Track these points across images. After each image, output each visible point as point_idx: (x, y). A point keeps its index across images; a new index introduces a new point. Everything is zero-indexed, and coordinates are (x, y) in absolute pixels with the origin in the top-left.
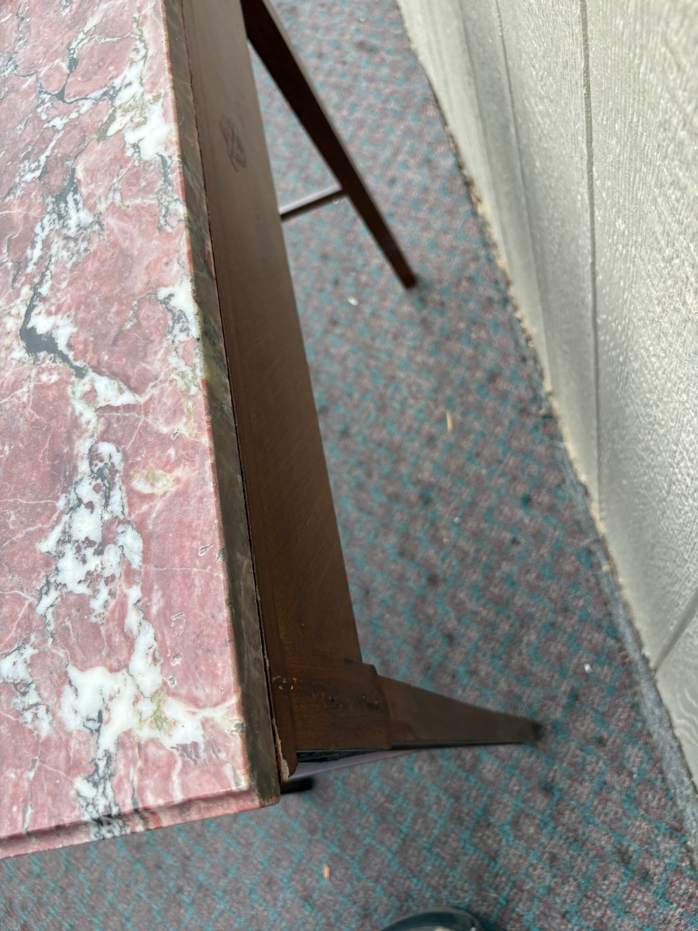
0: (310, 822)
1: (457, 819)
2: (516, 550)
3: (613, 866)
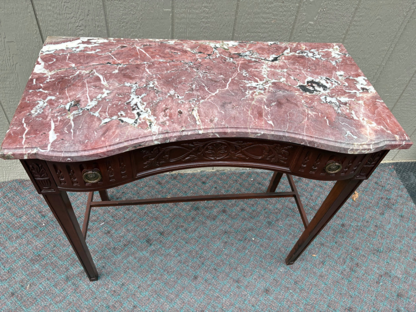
0: (301, 260)
2: (218, 187)
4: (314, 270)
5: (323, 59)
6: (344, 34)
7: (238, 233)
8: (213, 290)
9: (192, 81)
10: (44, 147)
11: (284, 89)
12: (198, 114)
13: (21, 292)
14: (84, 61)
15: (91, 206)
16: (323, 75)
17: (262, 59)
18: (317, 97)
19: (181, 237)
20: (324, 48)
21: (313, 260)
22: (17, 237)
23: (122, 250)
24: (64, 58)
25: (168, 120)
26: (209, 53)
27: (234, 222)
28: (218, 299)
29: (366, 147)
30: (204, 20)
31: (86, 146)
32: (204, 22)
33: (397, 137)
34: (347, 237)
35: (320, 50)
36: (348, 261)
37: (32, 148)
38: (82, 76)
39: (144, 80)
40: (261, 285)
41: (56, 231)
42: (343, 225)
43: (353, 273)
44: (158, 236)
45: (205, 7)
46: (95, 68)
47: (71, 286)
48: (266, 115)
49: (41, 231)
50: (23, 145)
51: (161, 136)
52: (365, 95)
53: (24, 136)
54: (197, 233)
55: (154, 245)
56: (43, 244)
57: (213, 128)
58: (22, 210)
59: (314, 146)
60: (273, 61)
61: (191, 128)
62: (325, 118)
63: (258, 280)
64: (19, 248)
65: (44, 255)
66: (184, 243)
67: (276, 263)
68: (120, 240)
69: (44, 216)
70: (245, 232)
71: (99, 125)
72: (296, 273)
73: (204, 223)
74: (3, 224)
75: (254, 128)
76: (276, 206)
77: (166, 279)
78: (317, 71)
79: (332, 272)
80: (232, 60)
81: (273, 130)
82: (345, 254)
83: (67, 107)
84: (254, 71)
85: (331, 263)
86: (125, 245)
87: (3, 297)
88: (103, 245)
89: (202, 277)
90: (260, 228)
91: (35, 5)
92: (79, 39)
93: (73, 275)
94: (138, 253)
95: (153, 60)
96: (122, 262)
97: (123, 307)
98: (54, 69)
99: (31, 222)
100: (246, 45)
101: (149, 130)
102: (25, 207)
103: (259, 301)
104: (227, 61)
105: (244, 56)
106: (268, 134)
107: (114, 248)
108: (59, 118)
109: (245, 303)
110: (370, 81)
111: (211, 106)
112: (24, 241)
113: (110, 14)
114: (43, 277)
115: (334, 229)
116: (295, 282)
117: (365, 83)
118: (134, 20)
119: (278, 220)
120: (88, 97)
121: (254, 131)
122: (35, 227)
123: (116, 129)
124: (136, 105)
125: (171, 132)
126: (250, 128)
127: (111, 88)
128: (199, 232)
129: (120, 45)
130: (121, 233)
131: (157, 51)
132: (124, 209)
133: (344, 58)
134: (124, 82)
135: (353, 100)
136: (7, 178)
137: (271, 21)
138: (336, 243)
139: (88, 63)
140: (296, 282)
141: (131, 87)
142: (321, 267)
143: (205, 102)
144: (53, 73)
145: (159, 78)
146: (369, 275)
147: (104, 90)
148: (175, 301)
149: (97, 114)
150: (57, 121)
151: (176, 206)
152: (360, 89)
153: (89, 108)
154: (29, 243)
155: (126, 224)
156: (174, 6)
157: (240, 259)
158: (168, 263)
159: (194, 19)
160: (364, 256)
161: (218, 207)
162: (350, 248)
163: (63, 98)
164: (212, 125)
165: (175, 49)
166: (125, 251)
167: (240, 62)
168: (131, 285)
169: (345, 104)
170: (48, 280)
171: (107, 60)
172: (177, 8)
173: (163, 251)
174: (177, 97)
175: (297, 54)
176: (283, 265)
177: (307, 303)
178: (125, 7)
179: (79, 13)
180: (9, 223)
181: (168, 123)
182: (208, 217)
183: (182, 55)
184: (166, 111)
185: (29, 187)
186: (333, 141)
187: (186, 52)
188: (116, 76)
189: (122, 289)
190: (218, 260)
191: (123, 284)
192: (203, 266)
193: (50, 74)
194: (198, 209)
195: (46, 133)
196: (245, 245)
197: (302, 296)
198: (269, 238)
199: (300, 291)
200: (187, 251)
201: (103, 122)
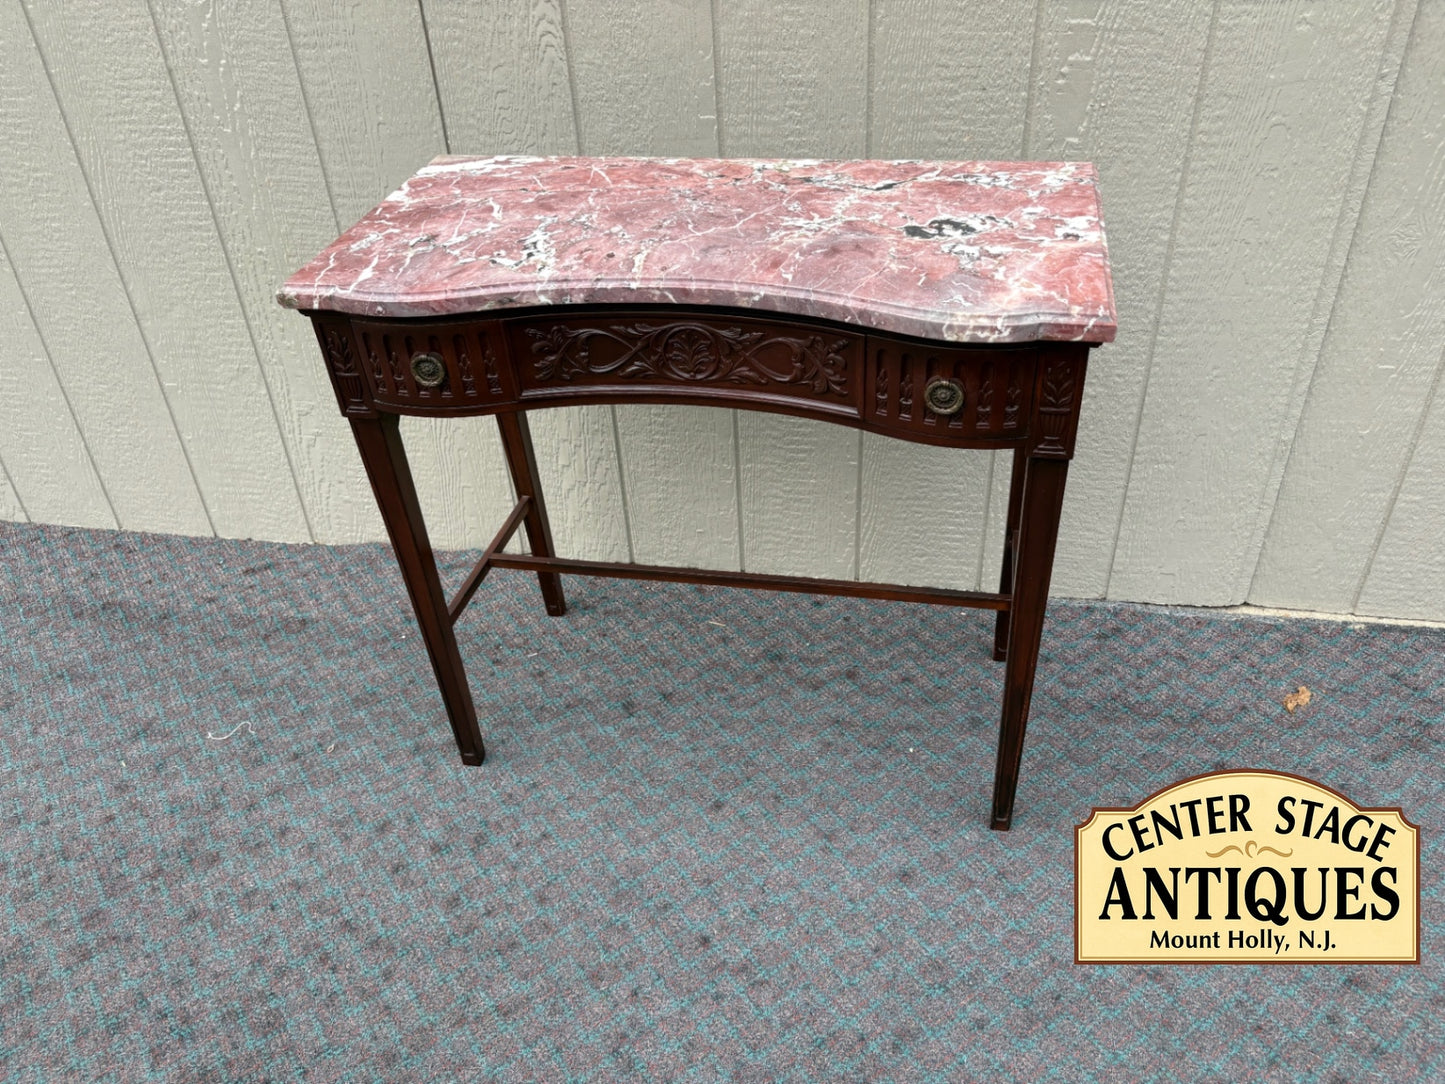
0: (1039, 826)
1: (1058, 718)
2: (853, 620)
3: (1108, 643)
5: (1011, 187)
7: (872, 729)
8: (754, 841)
9: (669, 216)
10: (346, 285)
11: (865, 231)
12: (643, 259)
13: (313, 755)
14: (481, 186)
15: (491, 565)
16: (986, 211)
17: (855, 187)
18: (935, 244)
19: (713, 711)
20: (1032, 170)
22: (342, 651)
23: (557, 715)
24: (449, 182)
25: (580, 264)
26: (740, 177)
27: (870, 702)
28: (760, 866)
29: (985, 322)
30: (792, 139)
31: (413, 288)
33: (1077, 309)
35: (1019, 174)
37: (328, 286)
38: (464, 205)
39: (574, 213)
40: (895, 858)
44: (657, 701)
45: (792, 107)
46: (494, 196)
47: (418, 766)
48: (789, 265)
49: (394, 647)
50: (316, 284)
51: (553, 286)
52: (1063, 245)
53: (323, 273)
54: (756, 711)
55: (640, 717)
56: (389, 674)
57: (664, 280)
58: (370, 603)
60: (878, 189)
61: (617, 276)
62: (923, 275)
63: (889, 845)
64: (338, 674)
65: (384, 694)
66: (716, 725)
67: (957, 816)
68: (561, 695)
70: (893, 730)
71: (451, 265)
73: (783, 692)
74: (323, 623)
75: (750, 284)
77: (642, 793)
78: (978, 205)
80: (782, 187)
83: (413, 242)
84: (818, 204)
86: (568, 706)
87: (276, 757)
88: (517, 697)
89: (735, 808)
90: (940, 730)
91: (447, 117)
93: (431, 746)
94: (593, 727)
95: (612, 186)
96: (549, 740)
97: (519, 830)
98: (420, 197)
99: (378, 628)
100: (834, 165)
101: (536, 274)
102: (378, 597)
103: (873, 893)
104: (770, 188)
105: (816, 182)
106: (776, 297)
107: (542, 707)
108: (390, 255)
109: (832, 889)
110: (1103, 224)
111: (682, 249)
112: (353, 662)
116: (999, 874)
117: (1084, 226)
120: (456, 231)
121: (745, 289)
122: (385, 640)
123: (477, 271)
124: (535, 243)
125: (578, 281)
126: (738, 283)
127: (505, 221)
128: (765, 710)
129: (564, 166)
130: (568, 680)
131: (631, 174)
132: (594, 632)
133: (1071, 187)
134: (534, 215)
135: (1024, 251)
137: (961, 136)
139: (485, 189)
140: (1002, 874)
141: (541, 221)
143: (673, 244)
144: (416, 201)
145: (605, 210)
147: (490, 224)
148: (648, 846)
149: (457, 252)
150: (385, 258)
151: (723, 644)
152: (1060, 235)
153: (448, 244)
154: (361, 667)
155: (586, 664)
156: (721, 108)
157: (856, 788)
158: (659, 761)
159: (770, 136)
161: (837, 663)
163: (412, 232)
164: (663, 275)
165: (671, 171)
166: (565, 717)
167: (800, 190)
168: (554, 789)
169: (997, 256)
170: (376, 743)
171: (523, 185)
172: (729, 112)
173: (656, 732)
174: (620, 236)
175: (950, 179)
176: (981, 826)
177: (1017, 928)
178: (617, 115)
179: (527, 131)
180: (335, 622)
181: (576, 268)
182: (800, 681)
183: (678, 180)
184: (585, 253)
186: (909, 309)
187: (691, 175)
188: (525, 206)
189: (529, 793)
190: (791, 778)
191: (534, 783)
192: (746, 783)
193: (411, 202)
194: (780, 660)
195: (359, 270)
196: (881, 758)
197: (1010, 910)
198: (959, 757)
199: (1008, 896)
200: (716, 745)
201: (462, 261)
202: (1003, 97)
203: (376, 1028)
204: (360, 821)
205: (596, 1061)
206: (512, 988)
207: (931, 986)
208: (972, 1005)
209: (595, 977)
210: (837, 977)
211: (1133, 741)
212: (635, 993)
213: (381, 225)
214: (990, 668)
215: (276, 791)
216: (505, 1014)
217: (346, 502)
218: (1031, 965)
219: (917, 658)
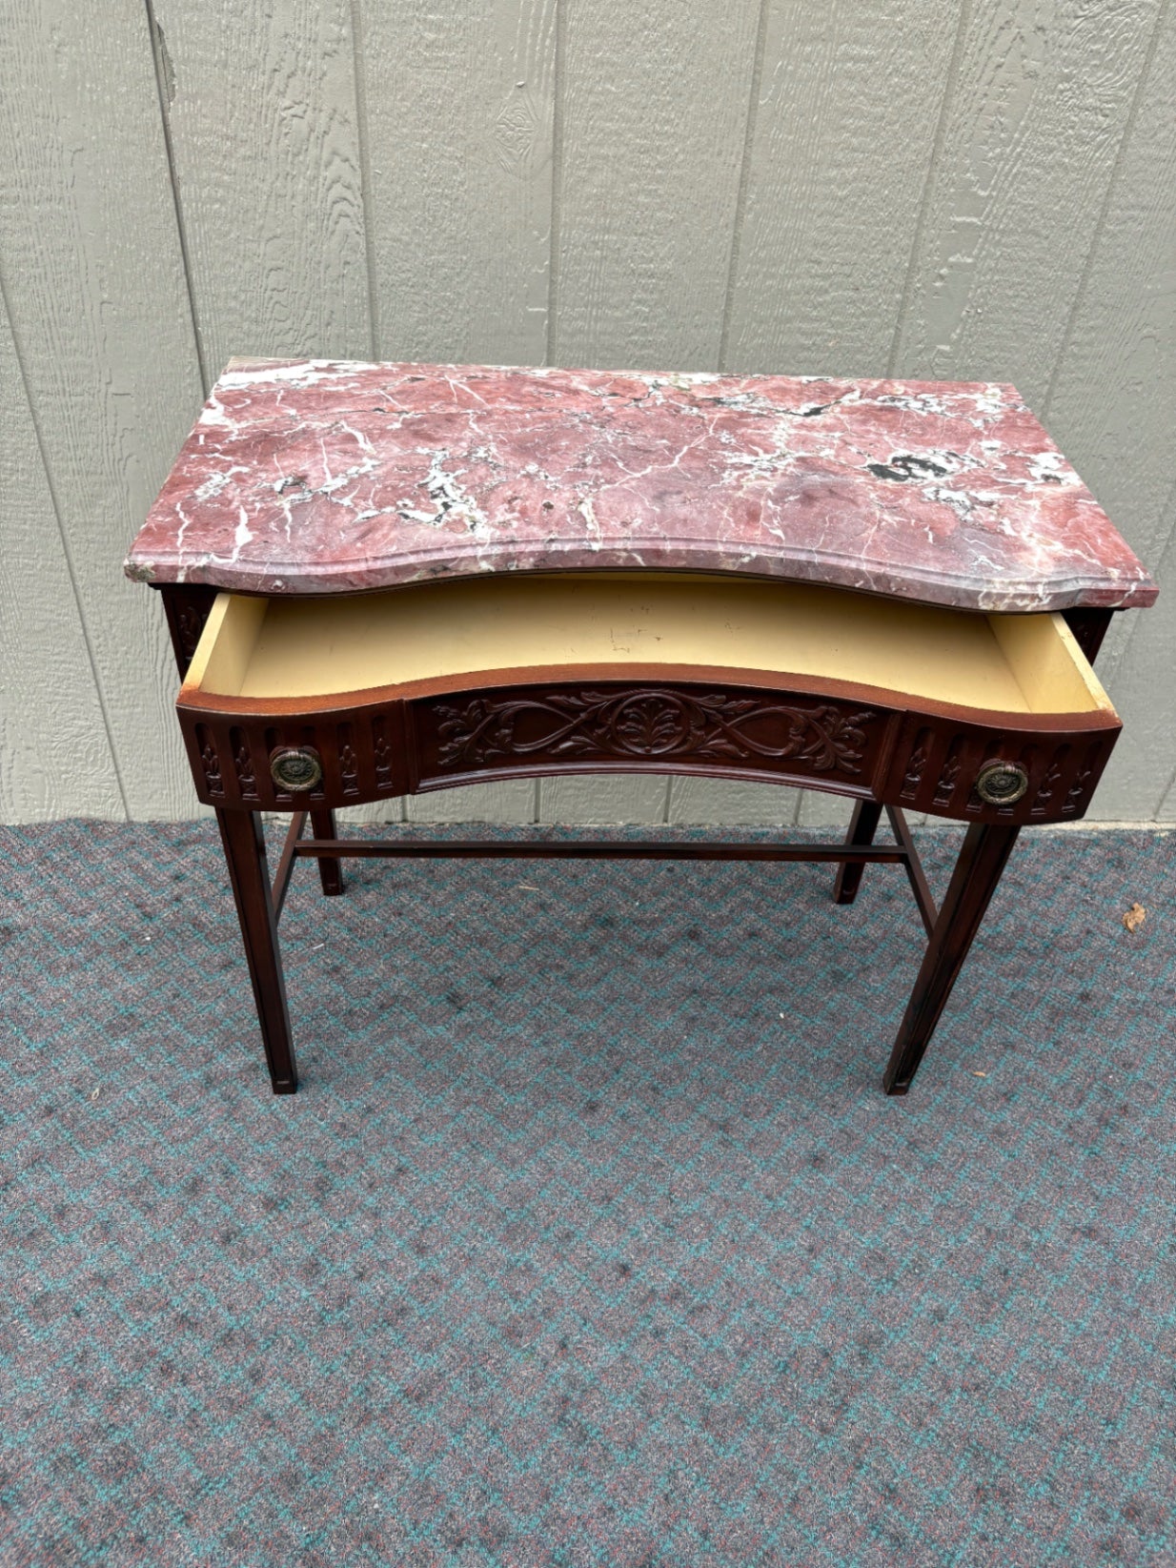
4: (977, 1115)
5: (948, 414)
6: (1046, 382)
7: (733, 996)
8: (644, 1143)
9: (585, 449)
10: (225, 553)
11: (827, 471)
12: (591, 511)
13: (73, 1106)
14: (318, 404)
15: (297, 853)
16: (941, 445)
17: (778, 412)
18: (914, 489)
19: (555, 994)
20: (957, 392)
21: (975, 1086)
22: (72, 965)
23: (371, 1018)
24: (272, 398)
25: (518, 519)
26: (637, 396)
27: (722, 965)
28: (659, 1171)
29: (1024, 589)
30: (636, 338)
31: (321, 556)
32: (635, 343)
33: (1115, 573)
34: (1097, 1031)
35: (945, 397)
36: (1092, 1097)
37: (198, 554)
38: (313, 433)
39: (464, 444)
40: (800, 1142)
41: (182, 957)
42: (1085, 997)
43: (1108, 1131)
44: (485, 988)
45: (639, 302)
46: (345, 419)
47: (217, 1102)
48: (769, 518)
49: (139, 954)
50: (177, 548)
51: (498, 550)
52: (1049, 490)
53: (180, 532)
54: (603, 986)
55: (471, 1011)
56: (144, 988)
57: (628, 539)
58: (90, 898)
59: (890, 589)
60: (807, 415)
61: (573, 535)
62: (927, 529)
63: (790, 1128)
64: (75, 995)
65: (145, 1015)
66: (562, 1011)
67: (850, 1085)
68: (369, 993)
69: (149, 916)
70: (756, 995)
71: (351, 521)
72: (915, 1119)
73: (625, 963)
74: (35, 931)
75: (733, 543)
76: (864, 932)
77: (501, 1104)
78: (928, 437)
79: (1036, 1124)
80: (695, 410)
81: (780, 548)
82: (1083, 1077)
83: (278, 487)
84: (751, 434)
85: (1033, 1099)
86: (382, 1007)
87: (22, 1115)
88: (316, 1001)
89: (612, 1108)
90: (805, 989)
91: (197, 297)
92: (307, 362)
93: (226, 1074)
94: (419, 1029)
95: (489, 407)
96: (370, 1051)
97: (367, 1167)
98: (246, 419)
99: (112, 931)
100: (738, 382)
101: (470, 534)
102: (99, 890)
103: (788, 1185)
104: (683, 412)
105: (730, 404)
106: (770, 558)
107: (350, 1012)
108: (258, 505)
109: (745, 1187)
110: (1071, 462)
111: (629, 496)
112: (91, 978)
113: (387, 321)
114: (140, 1070)
115: (1053, 1006)
116: (910, 1144)
117: (1056, 465)
118: (447, 338)
119: (866, 969)
120: (327, 471)
121: (733, 549)
122: (124, 945)
123: (391, 530)
124: (441, 488)
125: (522, 542)
126: (721, 542)
127: (382, 456)
128: (612, 987)
129: (409, 376)
130: (372, 974)
131: (502, 390)
132: (386, 912)
133: (1011, 414)
134: (414, 447)
135: (1013, 497)
136: (52, 810)
137: (826, 340)
138: (1057, 1044)
139: (327, 408)
140: (913, 1144)
141: (430, 457)
142: (1002, 1108)
143: (615, 490)
144: (244, 424)
145: (502, 442)
146: (1163, 1142)
147: (365, 460)
148: (526, 1166)
149: (346, 501)
150: (254, 510)
151: (542, 912)
152: (1039, 477)
153: (328, 490)
155: (388, 952)
156: (555, 299)
157: (736, 1067)
158: (510, 1062)
159: (610, 334)
160: (1148, 1086)
161: (675, 923)
162: (1104, 1062)
163: (266, 471)
164: (627, 532)
165: (548, 386)
166: (383, 1021)
167: (718, 415)
168: (395, 1112)
169: (990, 504)
170: (154, 1080)
171: (374, 403)
172: (564, 304)
173: (496, 1027)
174: (543, 478)
175: (877, 403)
176: (876, 1093)
177: (944, 1201)
178: (425, 304)
179: (307, 320)
180: (51, 927)
181: (515, 524)
182: (640, 948)
183: (564, 398)
184: (514, 503)
185: (110, 839)
186: (937, 574)
187: (576, 392)
188: (396, 435)
189: (365, 1122)
190: (664, 1063)
191: (369, 1107)
192: (616, 1077)
193: (238, 426)
194: (612, 925)
195: (230, 529)
196: (753, 1029)
197: (932, 1183)
198: (833, 1017)
199: (926, 1168)
200: (569, 1034)
201: (361, 516)
202: (877, 298)
203: (262, 1446)
204: (162, 1183)
205: (542, 1436)
206: (417, 1365)
207: (878, 1281)
208: (926, 1295)
209: (512, 1333)
210: (779, 1287)
211: (997, 979)
212: (563, 1346)
213: (218, 462)
214: (835, 912)
215: (35, 1161)
216: (418, 1399)
217: (35, 772)
218: (970, 1241)
219: (757, 908)
